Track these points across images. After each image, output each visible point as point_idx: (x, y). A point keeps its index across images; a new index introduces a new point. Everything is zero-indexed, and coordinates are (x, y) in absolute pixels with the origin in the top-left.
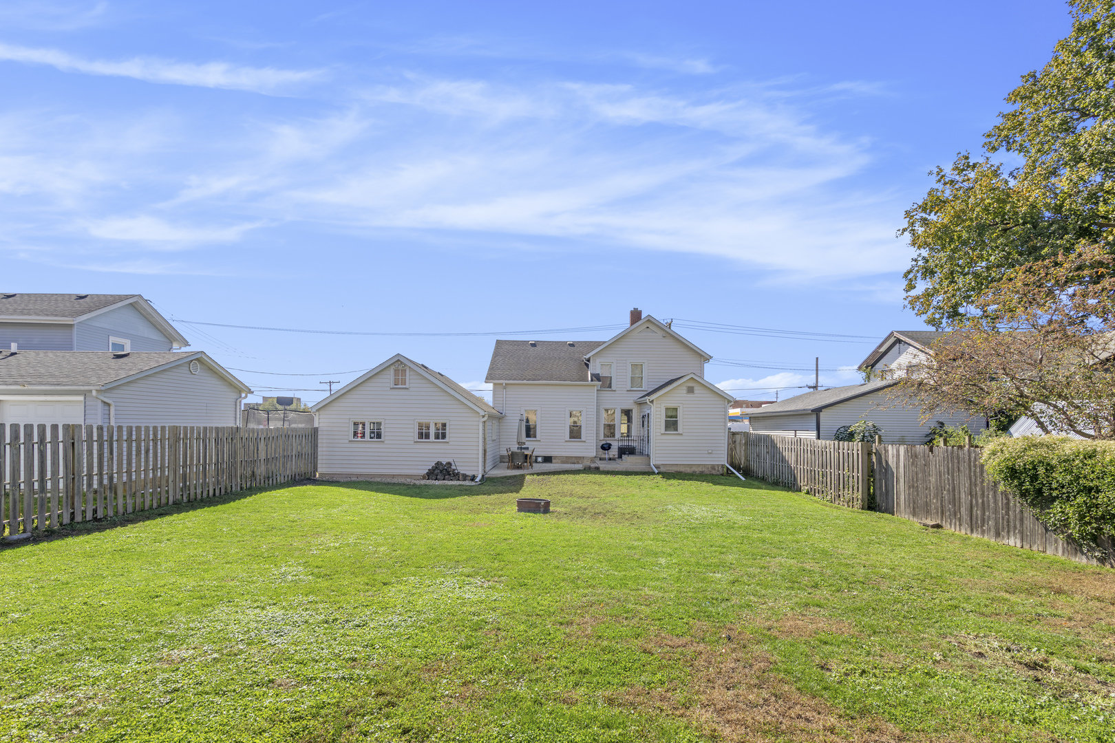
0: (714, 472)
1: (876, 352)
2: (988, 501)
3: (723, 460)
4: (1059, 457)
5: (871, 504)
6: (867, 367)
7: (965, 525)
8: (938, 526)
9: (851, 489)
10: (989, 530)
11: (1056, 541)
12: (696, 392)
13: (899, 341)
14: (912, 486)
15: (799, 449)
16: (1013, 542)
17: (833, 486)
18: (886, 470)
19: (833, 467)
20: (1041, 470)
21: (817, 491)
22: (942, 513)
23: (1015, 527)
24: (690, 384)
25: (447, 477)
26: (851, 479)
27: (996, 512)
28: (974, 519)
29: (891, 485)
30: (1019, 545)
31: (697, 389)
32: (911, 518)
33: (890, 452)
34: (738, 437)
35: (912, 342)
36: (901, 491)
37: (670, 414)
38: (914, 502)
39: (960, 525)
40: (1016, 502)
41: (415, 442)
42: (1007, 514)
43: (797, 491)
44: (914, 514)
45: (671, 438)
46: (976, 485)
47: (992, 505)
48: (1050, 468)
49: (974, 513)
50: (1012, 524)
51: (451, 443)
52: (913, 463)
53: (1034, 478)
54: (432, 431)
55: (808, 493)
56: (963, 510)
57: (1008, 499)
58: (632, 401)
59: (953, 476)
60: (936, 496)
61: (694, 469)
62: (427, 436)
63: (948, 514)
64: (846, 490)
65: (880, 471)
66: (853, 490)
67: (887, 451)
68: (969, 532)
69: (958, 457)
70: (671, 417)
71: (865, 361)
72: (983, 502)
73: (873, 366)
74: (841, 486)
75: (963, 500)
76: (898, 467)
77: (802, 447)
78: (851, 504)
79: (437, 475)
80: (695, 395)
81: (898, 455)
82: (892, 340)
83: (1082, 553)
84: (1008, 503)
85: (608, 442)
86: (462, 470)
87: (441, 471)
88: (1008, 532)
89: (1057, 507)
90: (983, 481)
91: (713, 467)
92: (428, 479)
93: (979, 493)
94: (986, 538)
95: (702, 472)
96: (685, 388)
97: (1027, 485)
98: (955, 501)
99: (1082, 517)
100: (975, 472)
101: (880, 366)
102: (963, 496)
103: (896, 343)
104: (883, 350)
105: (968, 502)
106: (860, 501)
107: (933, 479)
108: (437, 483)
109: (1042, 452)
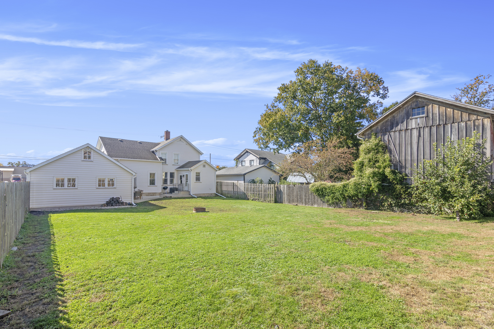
0: (212, 196)
1: (240, 154)
2: (310, 198)
3: (214, 191)
4: (328, 186)
5: (276, 202)
6: (237, 159)
7: (304, 204)
8: (297, 205)
9: (270, 198)
10: (310, 204)
11: (325, 205)
12: (206, 167)
13: (247, 152)
14: (289, 195)
15: (248, 187)
16: (316, 206)
17: (263, 197)
18: (280, 192)
19: (262, 192)
20: (324, 190)
21: (256, 199)
22: (297, 201)
23: (316, 202)
24: (205, 164)
25: (117, 204)
26: (270, 195)
27: (312, 200)
28: (306, 202)
29: (282, 196)
30: (317, 207)
31: (207, 166)
32: (288, 204)
33: (281, 187)
34: (218, 183)
35: (252, 153)
36: (285, 197)
37: (197, 175)
38: (289, 200)
39: (302, 204)
40: (316, 197)
41: (97, 188)
42: (314, 200)
43: (247, 200)
44: (289, 202)
45: (198, 184)
46: (307, 194)
47: (311, 198)
48: (326, 189)
49: (306, 201)
50: (315, 202)
51: (117, 188)
52: (289, 189)
53: (322, 191)
54: (106, 183)
55: (252, 200)
56: (303, 200)
57: (314, 196)
58: (174, 169)
59: (300, 192)
60: (296, 197)
61: (205, 195)
62: (104, 185)
63: (299, 201)
64: (268, 198)
65: (278, 192)
66: (271, 198)
67: (280, 186)
68: (305, 205)
69: (302, 187)
70: (197, 176)
71: (236, 157)
72: (308, 198)
73: (239, 159)
74: (266, 197)
75: (303, 198)
76: (284, 191)
77: (249, 186)
78: (270, 202)
79: (112, 204)
80: (206, 168)
81: (284, 187)
82: (245, 151)
83: (331, 206)
84: (314, 198)
85: (166, 186)
86: (124, 200)
87: (115, 202)
88: (315, 204)
89: (327, 197)
90: (308, 193)
91: (211, 194)
92: (107, 206)
93: (307, 196)
94: (309, 206)
95: (208, 196)
96: (202, 165)
97: (321, 193)
98: (301, 198)
99: (332, 199)
100: (306, 191)
101: (241, 159)
102: (303, 197)
103: (246, 152)
104: (242, 154)
105: (305, 198)
106: (273, 201)
107: (295, 193)
108: (113, 207)
109: (324, 185)
